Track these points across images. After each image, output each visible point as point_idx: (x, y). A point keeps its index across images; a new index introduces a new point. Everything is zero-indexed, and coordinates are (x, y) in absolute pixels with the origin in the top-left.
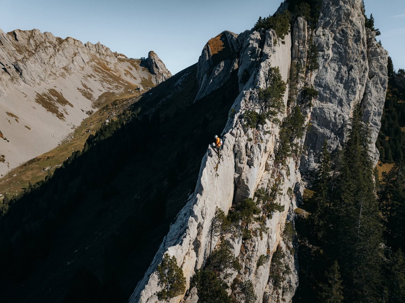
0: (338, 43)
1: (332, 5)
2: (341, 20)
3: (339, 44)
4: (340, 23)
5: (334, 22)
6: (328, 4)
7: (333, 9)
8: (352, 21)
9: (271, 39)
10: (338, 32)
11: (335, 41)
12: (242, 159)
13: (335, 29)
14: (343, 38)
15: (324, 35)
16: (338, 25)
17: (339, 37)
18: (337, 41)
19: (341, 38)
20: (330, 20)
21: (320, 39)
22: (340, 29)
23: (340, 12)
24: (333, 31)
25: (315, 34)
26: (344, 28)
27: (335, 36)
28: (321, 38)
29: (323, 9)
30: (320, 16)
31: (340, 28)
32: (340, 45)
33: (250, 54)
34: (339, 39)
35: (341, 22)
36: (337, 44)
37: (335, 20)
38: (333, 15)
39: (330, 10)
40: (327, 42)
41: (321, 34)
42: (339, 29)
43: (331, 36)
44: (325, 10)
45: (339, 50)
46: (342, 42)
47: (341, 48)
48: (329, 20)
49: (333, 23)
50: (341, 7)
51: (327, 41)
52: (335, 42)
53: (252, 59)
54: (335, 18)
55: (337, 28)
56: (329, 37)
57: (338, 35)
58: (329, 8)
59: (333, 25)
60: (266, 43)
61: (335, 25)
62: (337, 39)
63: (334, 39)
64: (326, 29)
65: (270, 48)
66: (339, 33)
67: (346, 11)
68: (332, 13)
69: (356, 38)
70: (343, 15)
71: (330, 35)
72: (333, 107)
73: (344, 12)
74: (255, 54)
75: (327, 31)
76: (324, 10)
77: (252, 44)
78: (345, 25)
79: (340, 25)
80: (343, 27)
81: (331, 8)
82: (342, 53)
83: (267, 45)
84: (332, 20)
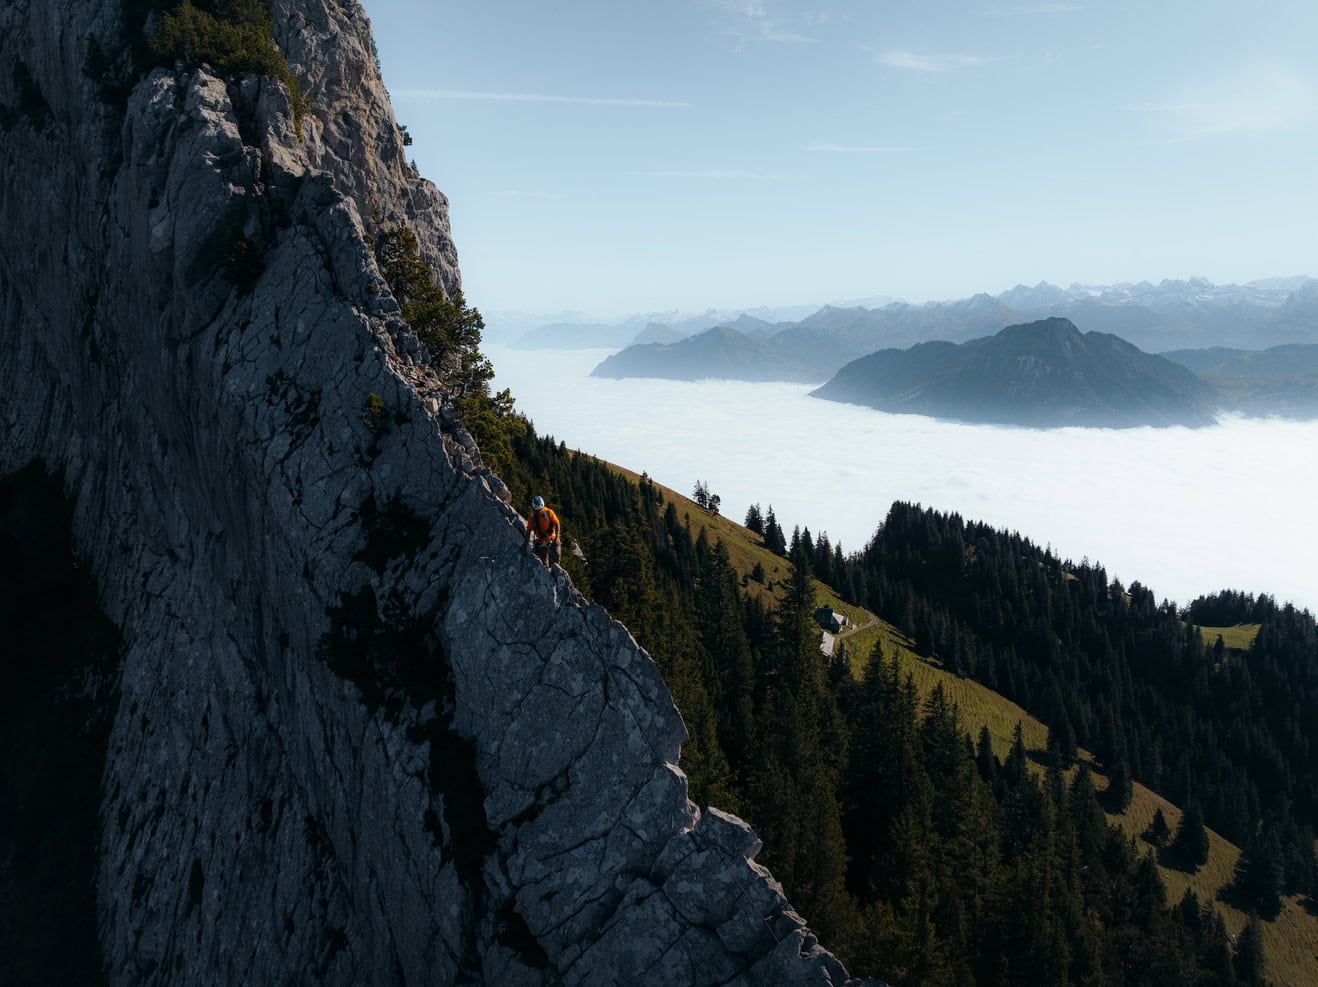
2: (338, 82)
8: (369, 89)
23: (335, 53)
50: (335, 37)
67: (351, 56)
69: (386, 146)
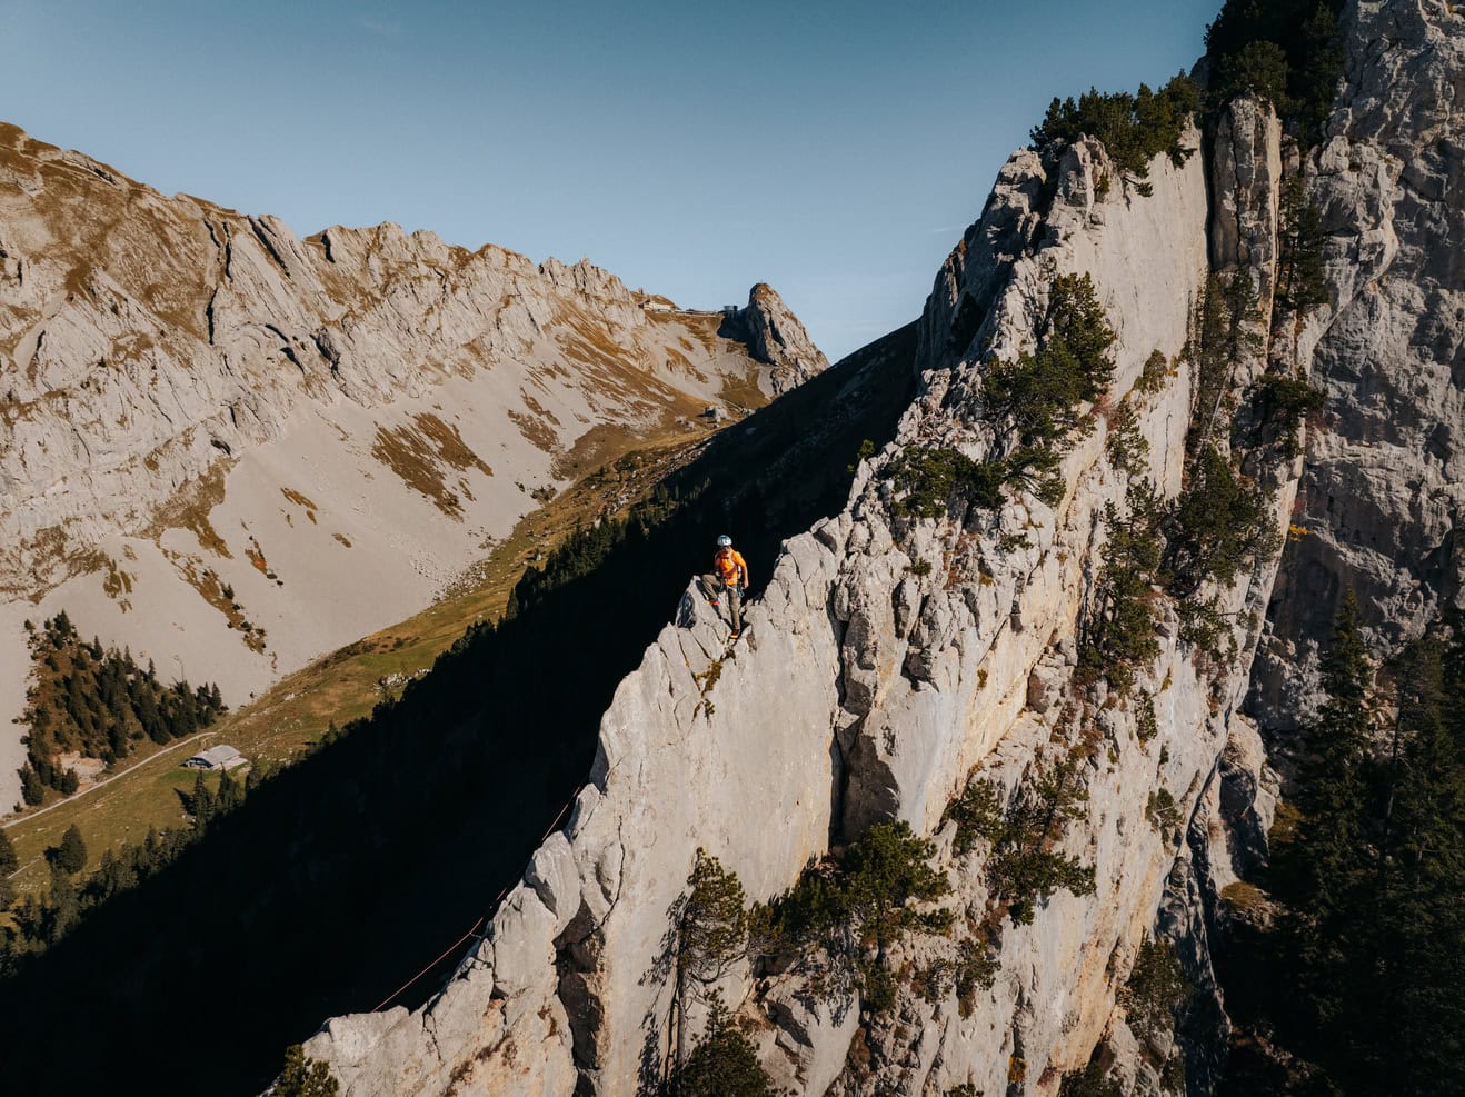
0: (1421, 196)
1: (1391, 45)
3: (1424, 202)
4: (1428, 114)
5: (1402, 111)
6: (1372, 42)
7: (1393, 61)
9: (1080, 172)
10: (1419, 151)
11: (1409, 192)
12: (867, 649)
13: (1408, 142)
14: (1444, 177)
15: (1354, 167)
16: (1419, 123)
17: (1426, 172)
18: (1415, 190)
19: (1434, 175)
20: (1382, 106)
21: (1339, 185)
22: (1430, 139)
24: (1397, 151)
25: (1317, 164)
26: (1447, 134)
27: (1408, 167)
28: (1341, 179)
29: (1349, 63)
30: (1338, 93)
31: (1428, 135)
32: (1432, 206)
33: (997, 235)
34: (1425, 179)
35: (1429, 109)
36: (1418, 201)
37: (1406, 105)
38: (1395, 85)
39: (1384, 67)
40: (1367, 195)
41: (1345, 162)
42: (1423, 140)
43: (1389, 169)
44: (1358, 69)
45: (1429, 224)
46: (1440, 192)
47: (1435, 215)
48: (1379, 108)
49: (1397, 118)
51: (1370, 190)
52: (1407, 195)
53: (1000, 256)
54: (1406, 95)
55: (1415, 137)
56: (1376, 175)
57: (1419, 164)
58: (1379, 57)
59: (1395, 127)
60: (1060, 191)
61: (1407, 125)
62: (1416, 180)
63: (1404, 180)
64: (1366, 143)
65: (1079, 208)
66: (1424, 156)
68: (1390, 76)
70: (1439, 82)
71: (1383, 166)
72: (1405, 461)
73: (1448, 71)
74: (1014, 235)
75: (1369, 152)
76: (1353, 69)
77: (1005, 198)
78: (1451, 122)
79: (1430, 124)
80: (1443, 132)
81: (1387, 56)
82: (1440, 237)
83: (1064, 199)
84: (1391, 107)
